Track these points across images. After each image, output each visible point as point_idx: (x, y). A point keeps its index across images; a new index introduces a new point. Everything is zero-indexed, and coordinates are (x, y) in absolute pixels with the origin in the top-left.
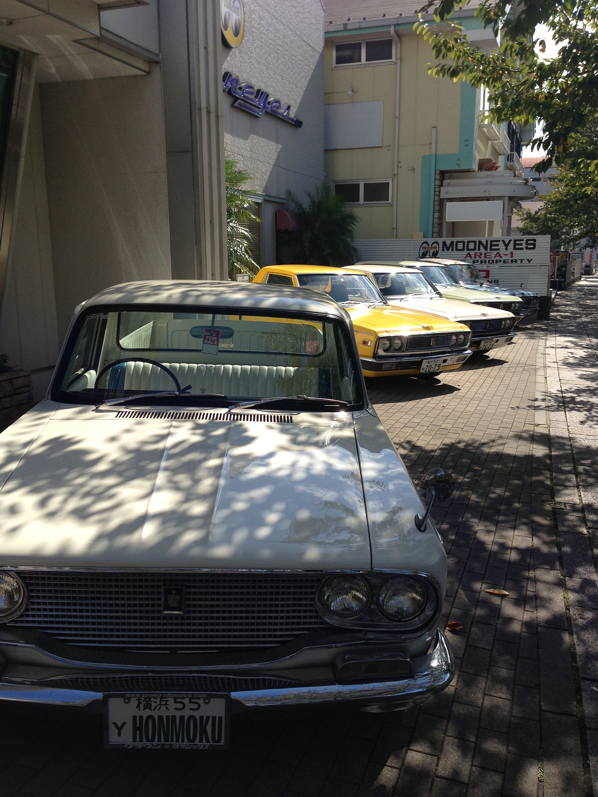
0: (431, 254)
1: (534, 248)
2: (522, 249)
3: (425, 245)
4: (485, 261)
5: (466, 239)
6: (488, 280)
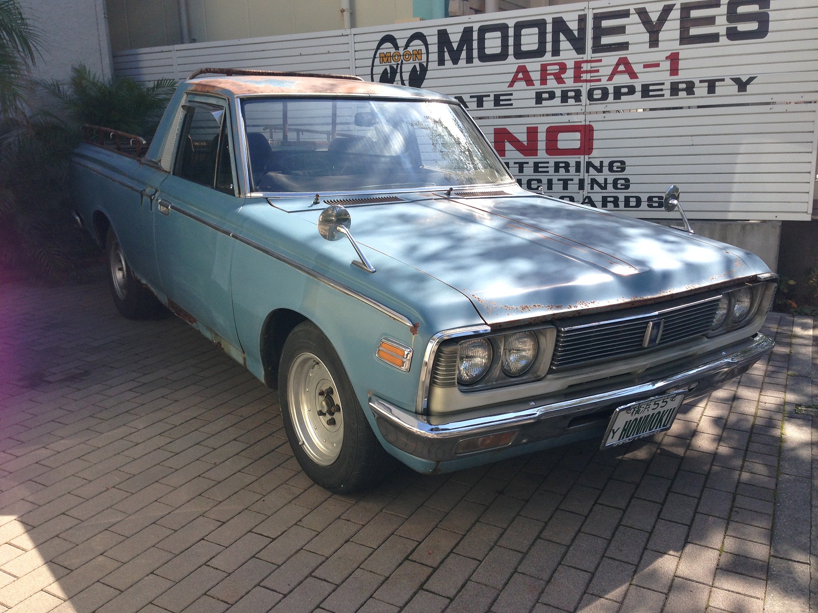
0: (406, 76)
1: (761, 32)
2: (714, 38)
3: (388, 47)
4: (578, 96)
5: (510, 17)
6: (589, 164)
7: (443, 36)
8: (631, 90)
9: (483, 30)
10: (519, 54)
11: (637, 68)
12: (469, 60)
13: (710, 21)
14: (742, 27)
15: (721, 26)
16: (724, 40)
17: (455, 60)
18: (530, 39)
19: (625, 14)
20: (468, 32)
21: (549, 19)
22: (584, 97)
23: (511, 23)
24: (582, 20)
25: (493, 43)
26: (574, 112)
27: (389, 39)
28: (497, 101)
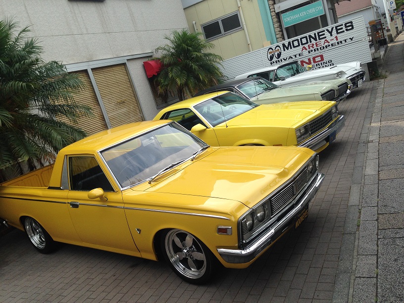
0: (276, 55)
1: (352, 28)
3: (271, 50)
4: (318, 49)
5: (299, 37)
6: (324, 63)
7: (284, 45)
8: (329, 45)
9: (293, 42)
10: (302, 44)
11: (329, 41)
12: (291, 48)
13: (342, 28)
14: (348, 28)
15: (344, 29)
16: (345, 31)
17: (288, 49)
18: (304, 41)
19: (324, 31)
20: (289, 43)
21: (307, 36)
22: (319, 49)
23: (299, 39)
24: (315, 34)
25: (296, 43)
26: (318, 53)
27: (271, 48)
28: (299, 55)
